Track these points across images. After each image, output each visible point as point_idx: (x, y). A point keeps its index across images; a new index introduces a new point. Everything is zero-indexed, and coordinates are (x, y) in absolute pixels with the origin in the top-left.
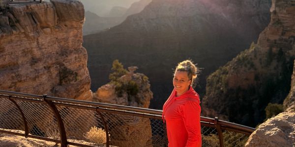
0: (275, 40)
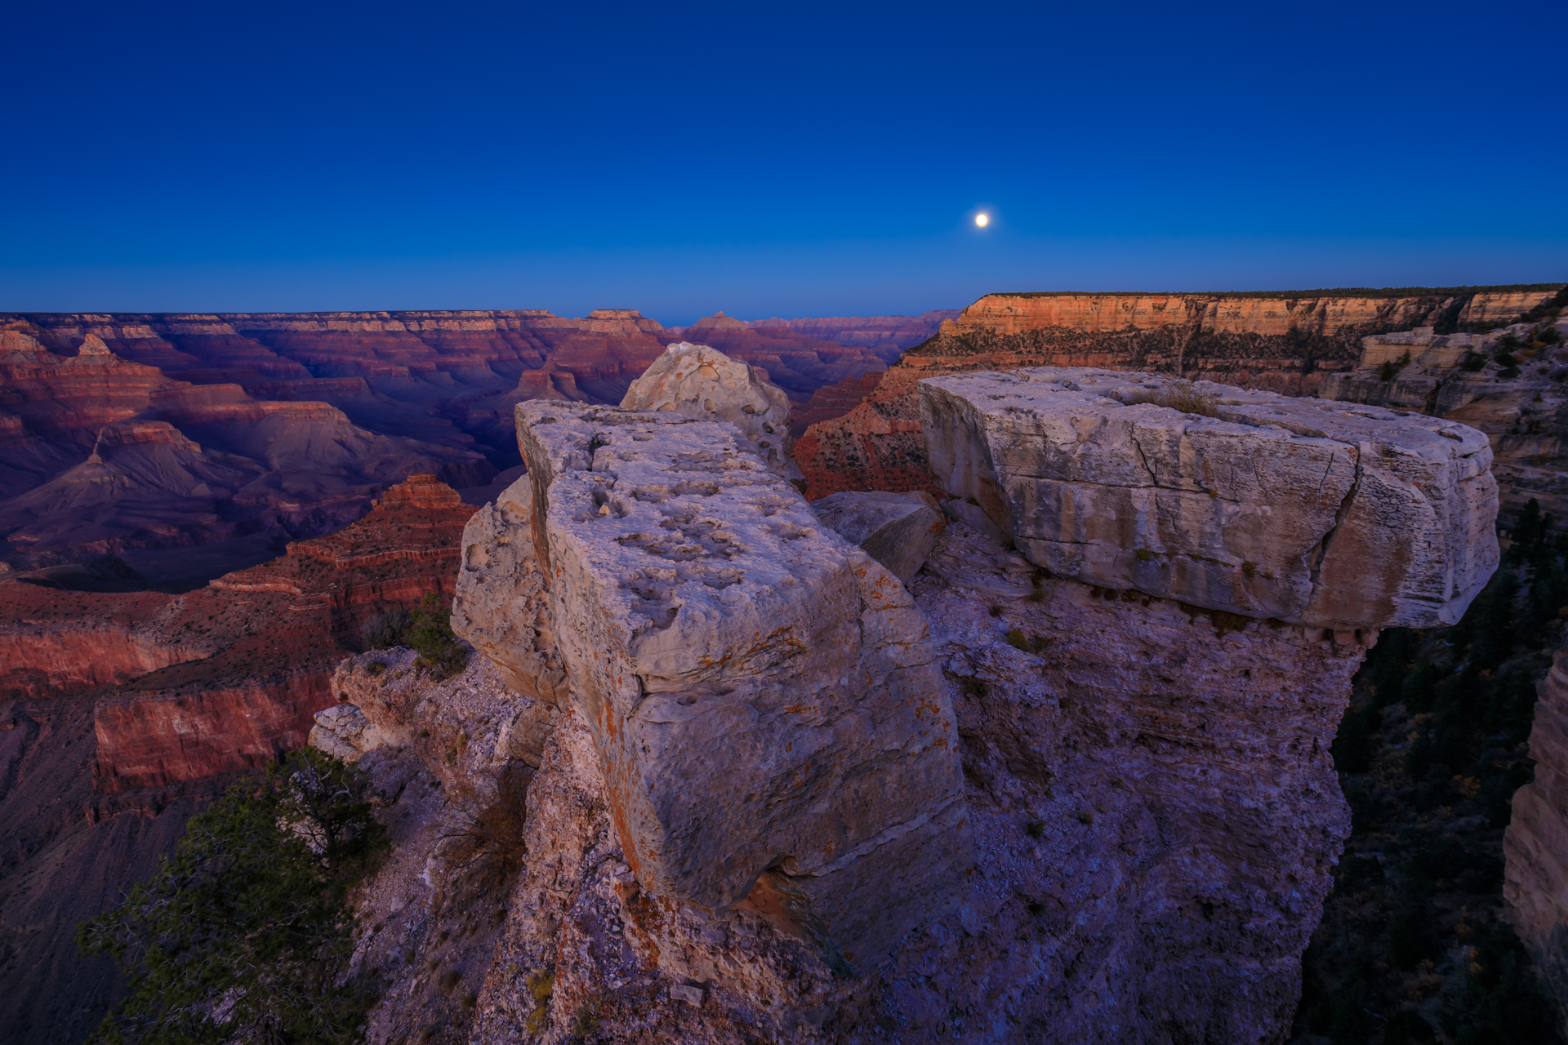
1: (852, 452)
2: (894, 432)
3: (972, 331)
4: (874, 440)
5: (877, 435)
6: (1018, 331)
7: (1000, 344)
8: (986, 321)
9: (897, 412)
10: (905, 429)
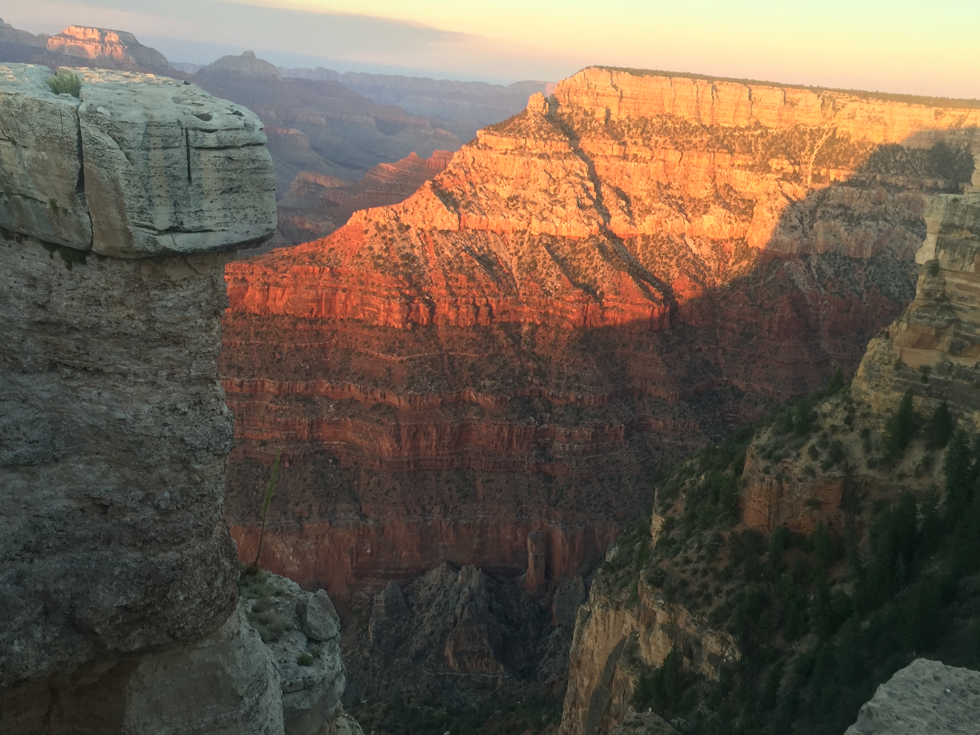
0: (926, 369)
1: (408, 250)
2: (462, 228)
3: (568, 111)
4: (437, 237)
5: (441, 232)
7: (600, 131)
8: (585, 100)
10: (476, 226)
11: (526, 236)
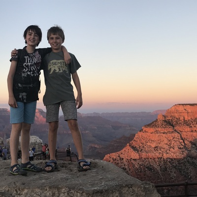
1: (123, 166)
2: (140, 158)
3: (171, 118)
4: (132, 161)
5: (134, 160)
6: (190, 118)
7: (182, 123)
8: (176, 115)
9: (142, 150)
10: (145, 157)
11: (162, 159)
